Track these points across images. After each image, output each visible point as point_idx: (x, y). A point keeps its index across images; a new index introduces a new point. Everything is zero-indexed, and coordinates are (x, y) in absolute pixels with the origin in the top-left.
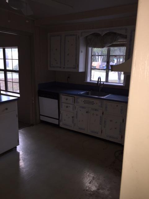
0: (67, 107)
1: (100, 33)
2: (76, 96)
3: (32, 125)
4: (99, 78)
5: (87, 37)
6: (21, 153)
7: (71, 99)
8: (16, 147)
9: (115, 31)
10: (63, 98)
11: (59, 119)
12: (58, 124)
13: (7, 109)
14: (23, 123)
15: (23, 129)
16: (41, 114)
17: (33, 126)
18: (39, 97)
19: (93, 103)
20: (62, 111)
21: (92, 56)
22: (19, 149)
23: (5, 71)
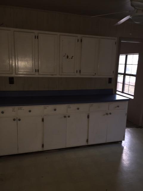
6: (125, 148)
8: (121, 142)
13: (118, 106)
15: (131, 128)
17: (141, 128)
22: (124, 144)
23: (125, 74)
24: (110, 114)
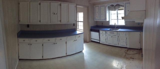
0: (103, 35)
1: (114, 5)
2: (106, 31)
3: (88, 42)
4: (115, 24)
5: (109, 7)
6: (84, 53)
7: (104, 32)
8: (82, 51)
9: (119, 4)
10: (101, 32)
11: (99, 40)
12: (99, 42)
13: (80, 36)
14: (85, 42)
16: (92, 38)
18: (91, 32)
19: (114, 33)
20: (100, 37)
21: (111, 14)
22: (84, 51)
23: (78, 22)
24: (76, 40)
